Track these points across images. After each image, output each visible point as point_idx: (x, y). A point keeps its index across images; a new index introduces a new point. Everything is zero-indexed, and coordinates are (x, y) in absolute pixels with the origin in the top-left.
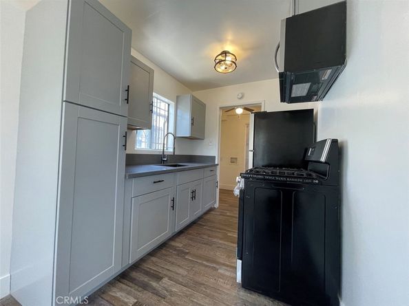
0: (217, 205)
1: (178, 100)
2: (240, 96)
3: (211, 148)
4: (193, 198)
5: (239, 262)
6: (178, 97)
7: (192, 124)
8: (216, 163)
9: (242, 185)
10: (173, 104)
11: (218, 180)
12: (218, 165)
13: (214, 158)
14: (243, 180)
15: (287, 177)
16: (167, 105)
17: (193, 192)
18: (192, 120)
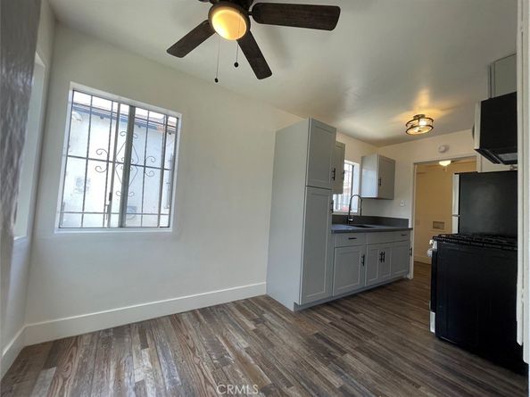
0: (411, 276)
1: (362, 162)
2: (443, 149)
3: (402, 210)
4: (382, 260)
5: (433, 315)
6: (363, 158)
7: (380, 184)
8: (410, 227)
9: (435, 247)
10: (357, 166)
11: (413, 246)
12: (412, 229)
13: (406, 221)
14: (436, 242)
15: (484, 243)
16: (351, 167)
17: (382, 254)
18: (380, 180)
